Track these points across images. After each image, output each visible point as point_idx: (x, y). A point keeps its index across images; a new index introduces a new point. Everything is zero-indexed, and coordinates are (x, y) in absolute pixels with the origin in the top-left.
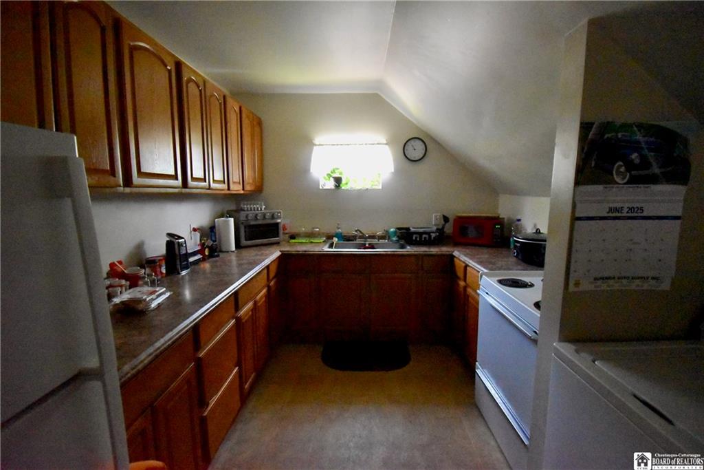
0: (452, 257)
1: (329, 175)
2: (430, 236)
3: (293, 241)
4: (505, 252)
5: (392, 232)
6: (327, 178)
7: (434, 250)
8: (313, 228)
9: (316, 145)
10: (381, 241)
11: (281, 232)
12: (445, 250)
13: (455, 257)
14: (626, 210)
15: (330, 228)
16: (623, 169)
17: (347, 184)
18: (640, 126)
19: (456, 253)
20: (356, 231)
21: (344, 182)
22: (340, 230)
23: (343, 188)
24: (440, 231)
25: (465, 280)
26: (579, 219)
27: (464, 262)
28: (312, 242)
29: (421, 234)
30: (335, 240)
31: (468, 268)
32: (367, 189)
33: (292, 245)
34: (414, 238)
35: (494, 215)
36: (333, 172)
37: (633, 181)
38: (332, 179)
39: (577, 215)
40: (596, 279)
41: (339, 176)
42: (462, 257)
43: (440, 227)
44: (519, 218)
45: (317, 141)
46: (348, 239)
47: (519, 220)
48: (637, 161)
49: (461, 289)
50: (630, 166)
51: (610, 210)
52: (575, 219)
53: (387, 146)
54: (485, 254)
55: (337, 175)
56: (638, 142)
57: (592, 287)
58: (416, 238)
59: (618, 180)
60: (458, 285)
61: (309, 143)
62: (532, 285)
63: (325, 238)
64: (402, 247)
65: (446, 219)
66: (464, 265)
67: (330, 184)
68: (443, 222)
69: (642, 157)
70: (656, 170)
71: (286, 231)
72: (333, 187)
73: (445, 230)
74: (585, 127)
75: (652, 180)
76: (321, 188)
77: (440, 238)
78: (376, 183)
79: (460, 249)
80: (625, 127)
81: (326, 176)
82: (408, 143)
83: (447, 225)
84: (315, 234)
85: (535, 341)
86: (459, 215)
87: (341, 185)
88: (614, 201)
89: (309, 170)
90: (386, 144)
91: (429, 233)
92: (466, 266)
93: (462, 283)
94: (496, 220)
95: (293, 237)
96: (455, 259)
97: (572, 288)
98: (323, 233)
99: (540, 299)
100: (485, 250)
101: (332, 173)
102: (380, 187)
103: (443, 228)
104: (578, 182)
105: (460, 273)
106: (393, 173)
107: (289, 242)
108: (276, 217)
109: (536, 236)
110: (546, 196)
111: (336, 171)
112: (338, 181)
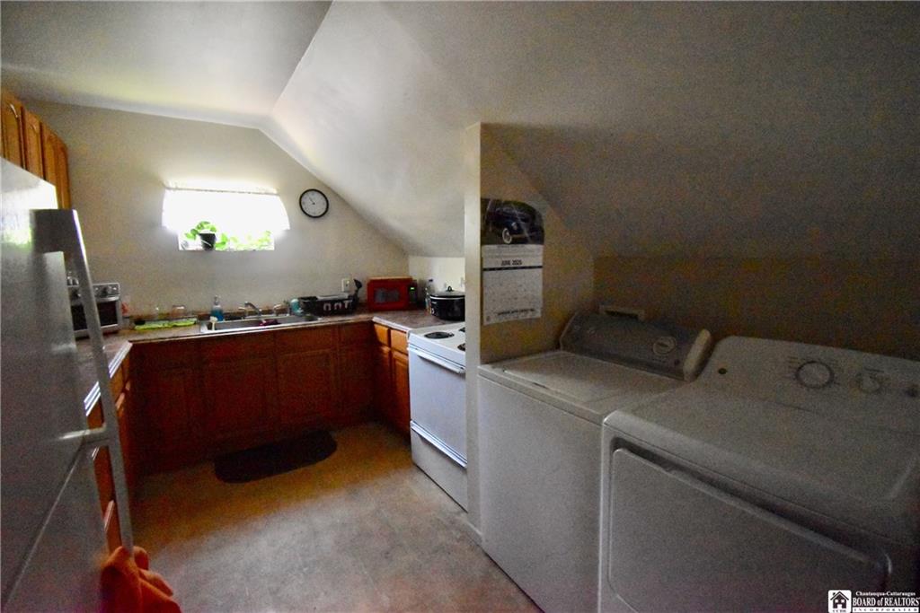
0: (372, 323)
1: (195, 232)
2: (343, 305)
3: (142, 327)
4: (421, 313)
5: (295, 303)
6: (191, 235)
7: (351, 319)
8: (174, 306)
9: (169, 189)
10: (281, 316)
11: (120, 314)
12: (363, 317)
13: (375, 323)
14: (512, 262)
15: (202, 303)
16: (508, 234)
17: (224, 243)
18: (515, 203)
19: (375, 319)
20: (247, 305)
21: (218, 240)
22: (219, 306)
23: (217, 249)
24: (354, 298)
25: (389, 344)
26: (485, 270)
27: (386, 326)
28: (175, 326)
29: (333, 302)
30: (214, 319)
31: (392, 331)
32: (254, 250)
33: (140, 333)
34: (325, 308)
35: (406, 277)
36: (201, 226)
37: (515, 242)
38: (198, 237)
39: (484, 267)
40: (499, 314)
41: (212, 233)
42: (382, 321)
43: (353, 293)
44: (430, 278)
45: (171, 182)
46: (233, 317)
47: (431, 281)
48: (515, 228)
49: (386, 356)
50: (512, 231)
51: (504, 263)
52: (483, 270)
53: (278, 198)
54: (405, 316)
55: (206, 231)
56: (514, 214)
57: (497, 321)
58: (327, 307)
59: (506, 241)
60: (382, 351)
61: (160, 186)
62: (452, 335)
63: (195, 319)
64: (311, 319)
65: (358, 284)
66: (387, 329)
67: (197, 244)
68: (356, 288)
69: (518, 225)
70: (526, 234)
71: (127, 315)
72: (201, 248)
73: (359, 296)
74: (484, 202)
75: (524, 241)
76: (180, 248)
77: (354, 305)
78: (266, 243)
79: (378, 314)
80: (507, 203)
81: (190, 233)
82: (305, 196)
83: (361, 290)
84: (179, 314)
85: (462, 376)
86: (373, 278)
87: (215, 245)
88: (505, 257)
89: (161, 224)
90: (277, 195)
91: (341, 301)
92: (390, 329)
93: (386, 349)
94: (409, 282)
95: (140, 321)
96: (376, 326)
97: (486, 323)
98: (193, 313)
99: (464, 342)
100: (402, 313)
101: (199, 228)
102: (272, 248)
103: (356, 295)
104: (483, 243)
105: (383, 339)
106: (287, 231)
107: (133, 329)
108: (109, 292)
109: (449, 294)
110: (461, 256)
111: (205, 226)
112: (209, 239)
